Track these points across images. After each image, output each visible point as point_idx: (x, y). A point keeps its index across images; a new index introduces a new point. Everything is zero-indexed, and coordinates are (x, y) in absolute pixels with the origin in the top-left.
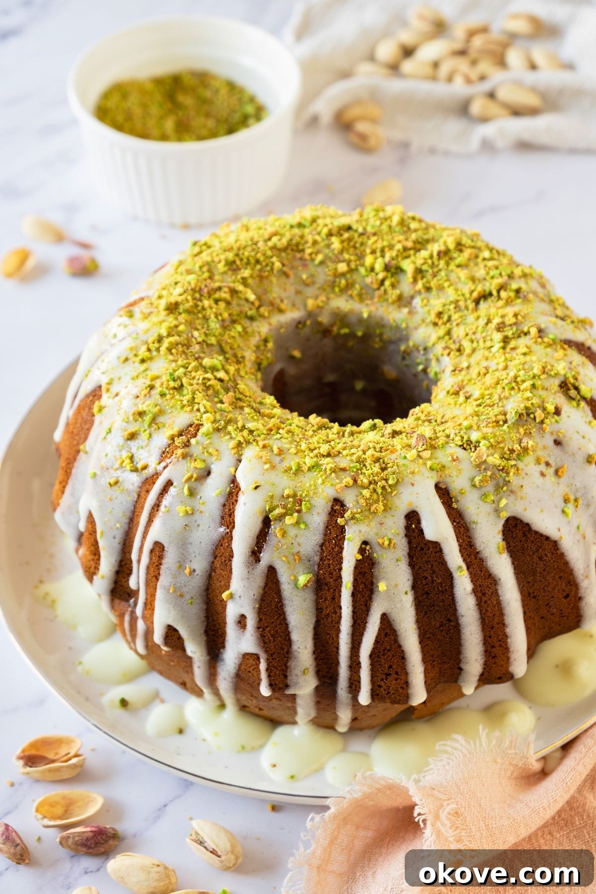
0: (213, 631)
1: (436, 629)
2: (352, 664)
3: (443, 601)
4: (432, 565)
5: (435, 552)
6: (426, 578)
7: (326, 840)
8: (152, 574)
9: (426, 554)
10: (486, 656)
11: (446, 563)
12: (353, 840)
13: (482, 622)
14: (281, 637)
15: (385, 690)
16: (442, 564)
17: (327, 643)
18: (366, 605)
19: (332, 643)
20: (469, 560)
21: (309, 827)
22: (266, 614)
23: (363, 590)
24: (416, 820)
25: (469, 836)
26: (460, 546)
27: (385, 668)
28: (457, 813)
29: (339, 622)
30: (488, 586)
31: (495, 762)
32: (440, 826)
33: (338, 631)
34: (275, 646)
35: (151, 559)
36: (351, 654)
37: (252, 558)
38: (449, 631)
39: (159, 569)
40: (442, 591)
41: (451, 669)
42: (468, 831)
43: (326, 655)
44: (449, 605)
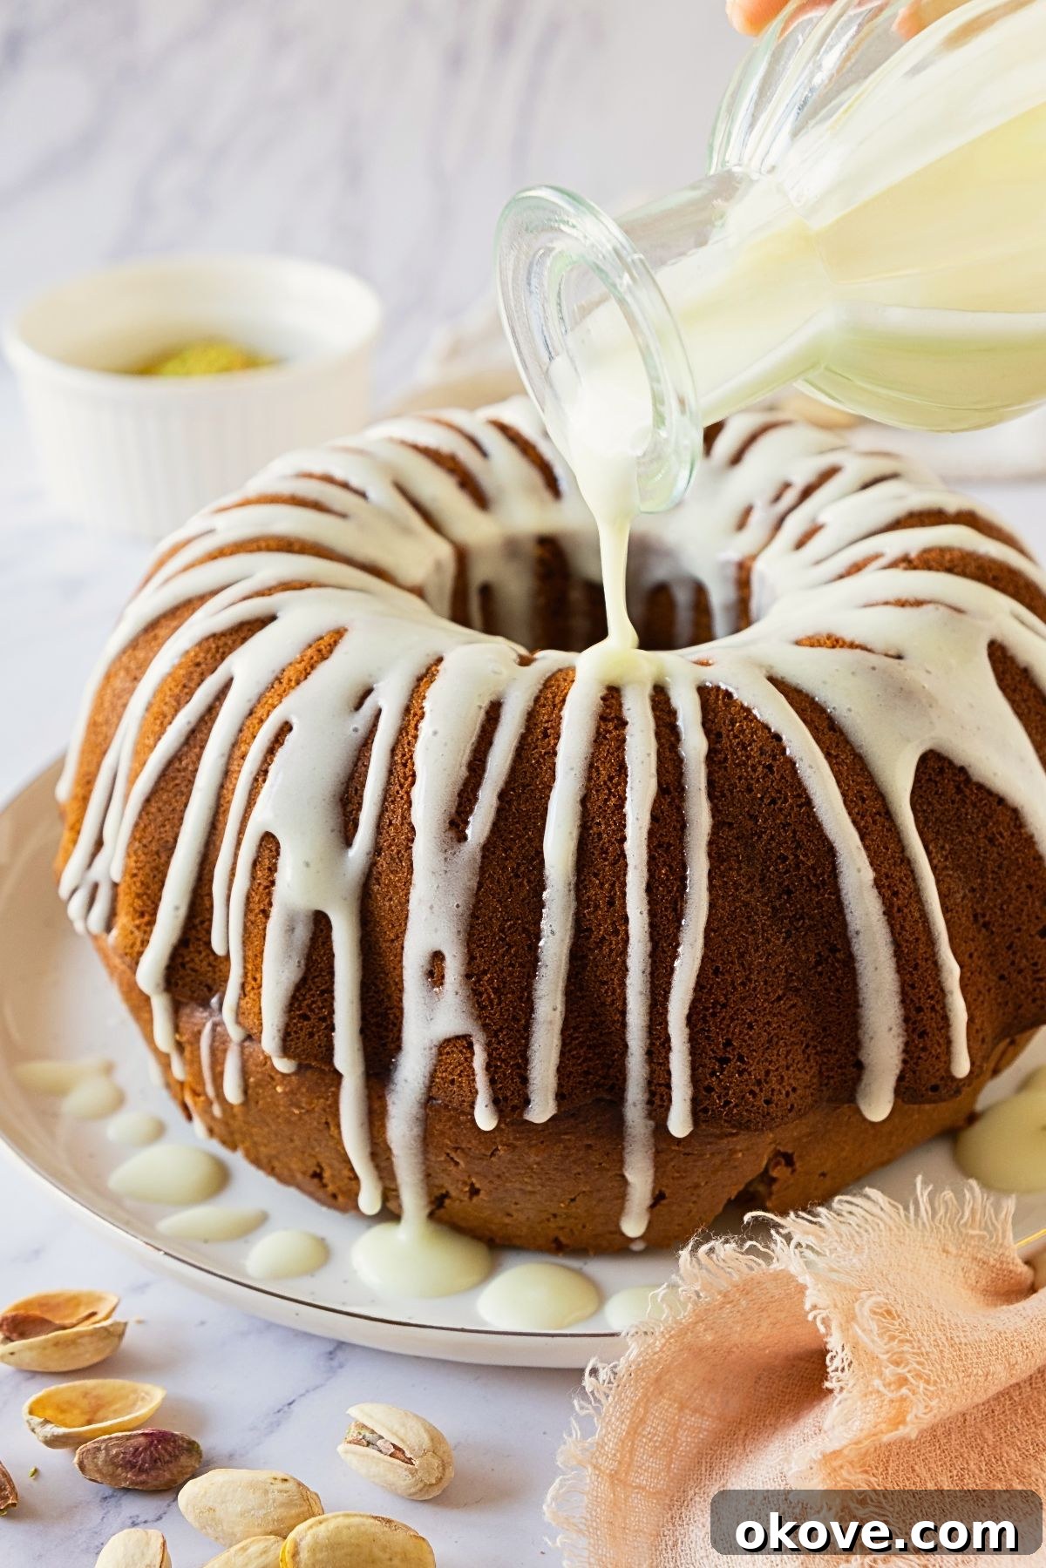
0: (377, 1015)
1: (810, 970)
2: (652, 1044)
3: (819, 905)
4: (794, 832)
5: (797, 806)
6: (785, 859)
7: (623, 1422)
8: (257, 908)
9: (781, 810)
10: (906, 1031)
11: (820, 825)
12: (676, 1431)
13: (895, 951)
14: (513, 993)
15: (719, 1098)
16: (814, 828)
17: (603, 1004)
18: (675, 910)
19: (613, 1003)
20: (862, 823)
21: (588, 1390)
22: (482, 946)
23: (668, 879)
24: (810, 1317)
25: (917, 1354)
26: (844, 795)
27: (717, 1045)
28: (889, 1312)
29: (624, 953)
30: (901, 881)
31: (946, 1251)
32: (859, 1332)
33: (625, 970)
34: (501, 1014)
35: (253, 877)
36: (651, 1020)
37: (451, 834)
38: (834, 974)
39: (270, 894)
40: (817, 886)
41: (840, 1067)
42: (916, 1345)
43: (601, 1034)
44: (831, 915)
